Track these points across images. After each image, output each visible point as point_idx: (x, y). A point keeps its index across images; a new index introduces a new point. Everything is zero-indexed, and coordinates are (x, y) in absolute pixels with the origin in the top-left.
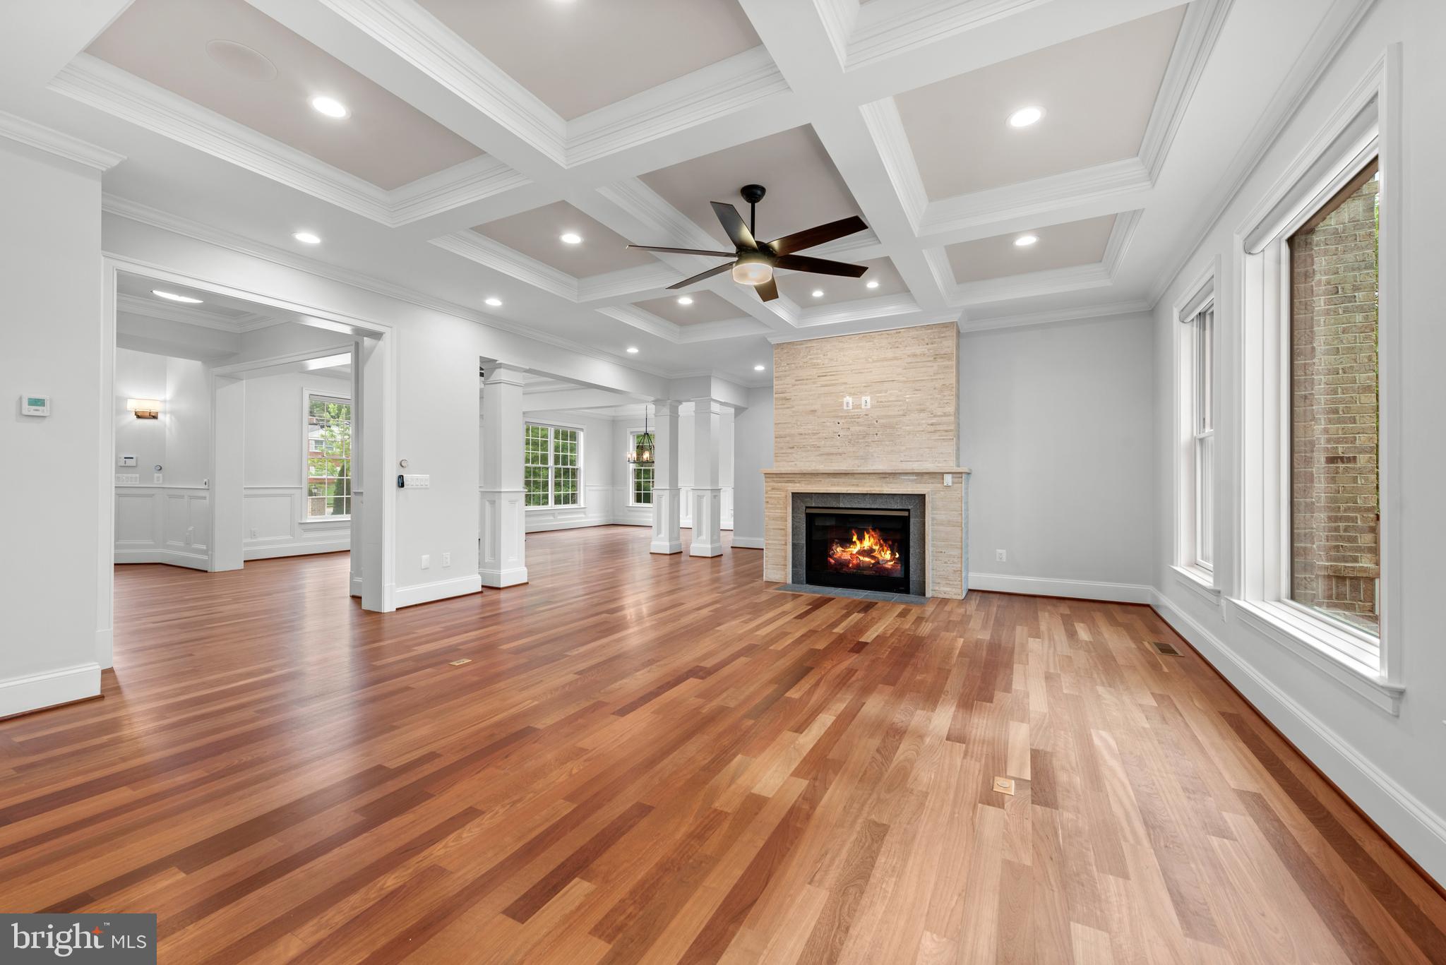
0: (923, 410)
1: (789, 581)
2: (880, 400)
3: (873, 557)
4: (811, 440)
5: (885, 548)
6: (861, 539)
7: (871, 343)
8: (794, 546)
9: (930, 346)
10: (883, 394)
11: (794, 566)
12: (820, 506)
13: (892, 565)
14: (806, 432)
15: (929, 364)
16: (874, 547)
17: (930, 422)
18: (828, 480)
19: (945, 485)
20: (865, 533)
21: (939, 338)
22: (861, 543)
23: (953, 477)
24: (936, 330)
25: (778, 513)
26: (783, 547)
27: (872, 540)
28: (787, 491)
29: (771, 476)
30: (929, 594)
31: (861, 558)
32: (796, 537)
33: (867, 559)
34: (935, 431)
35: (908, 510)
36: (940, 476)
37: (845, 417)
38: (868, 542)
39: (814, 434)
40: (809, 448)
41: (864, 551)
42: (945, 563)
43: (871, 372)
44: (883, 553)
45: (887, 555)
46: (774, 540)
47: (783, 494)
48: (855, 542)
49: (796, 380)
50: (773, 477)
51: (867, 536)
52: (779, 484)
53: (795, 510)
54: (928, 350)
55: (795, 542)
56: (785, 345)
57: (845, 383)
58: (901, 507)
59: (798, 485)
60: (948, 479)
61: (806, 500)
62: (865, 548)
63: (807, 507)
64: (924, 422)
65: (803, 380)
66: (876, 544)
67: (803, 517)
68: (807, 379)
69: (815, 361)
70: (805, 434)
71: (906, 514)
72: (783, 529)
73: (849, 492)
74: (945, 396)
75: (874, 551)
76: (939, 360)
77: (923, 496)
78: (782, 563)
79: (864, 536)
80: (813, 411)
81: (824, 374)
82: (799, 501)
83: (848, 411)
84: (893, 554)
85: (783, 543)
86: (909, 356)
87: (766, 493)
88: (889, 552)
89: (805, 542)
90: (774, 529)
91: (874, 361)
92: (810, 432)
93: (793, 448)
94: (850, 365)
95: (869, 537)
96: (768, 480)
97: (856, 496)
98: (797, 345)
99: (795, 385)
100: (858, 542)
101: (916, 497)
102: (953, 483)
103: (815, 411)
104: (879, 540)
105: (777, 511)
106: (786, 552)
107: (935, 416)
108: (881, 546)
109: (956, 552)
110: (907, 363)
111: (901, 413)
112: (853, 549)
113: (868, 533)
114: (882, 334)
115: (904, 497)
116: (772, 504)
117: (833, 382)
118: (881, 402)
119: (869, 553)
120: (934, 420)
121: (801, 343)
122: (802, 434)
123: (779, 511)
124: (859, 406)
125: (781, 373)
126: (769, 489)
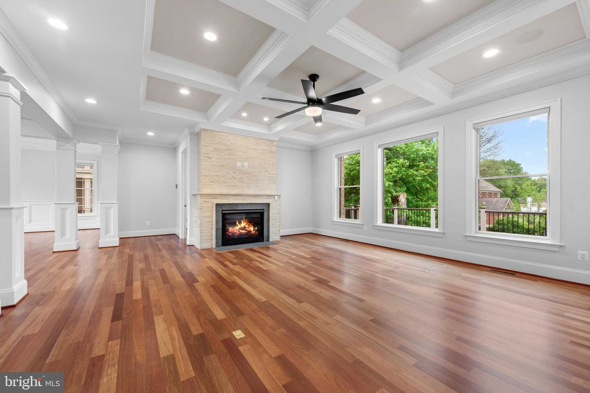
0: (266, 171)
1: (214, 246)
2: (251, 165)
3: (246, 230)
4: (222, 179)
5: (251, 226)
6: (240, 223)
7: (248, 141)
8: (217, 229)
9: (268, 147)
10: (253, 163)
11: (217, 239)
12: (229, 209)
13: (254, 232)
14: (220, 175)
15: (269, 154)
16: (246, 226)
17: (269, 176)
18: (232, 198)
19: (275, 199)
20: (242, 221)
21: (271, 145)
22: (240, 225)
23: (278, 197)
24: (270, 142)
25: (208, 214)
26: (210, 231)
27: (245, 223)
28: (213, 203)
29: (204, 195)
30: (271, 240)
31: (241, 231)
32: (217, 225)
33: (243, 231)
34: (270, 180)
35: (264, 209)
36: (274, 196)
37: (238, 170)
38: (243, 224)
39: (224, 176)
40: (221, 183)
41: (242, 228)
42: (275, 228)
43: (248, 153)
44: (250, 228)
45: (252, 229)
46: (206, 228)
47: (210, 205)
48: (237, 225)
49: (214, 149)
50: (205, 196)
51: (242, 222)
52: (208, 200)
53: (217, 212)
54: (268, 149)
55: (217, 227)
56: (208, 130)
57: (238, 155)
58: (261, 209)
59: (218, 200)
60: (276, 197)
61: (222, 207)
62: (242, 227)
63: (222, 210)
64: (267, 176)
65: (218, 150)
66: (247, 225)
67: (221, 215)
68: (220, 150)
69: (224, 142)
70: (219, 176)
71: (262, 211)
72: (211, 222)
73: (242, 203)
74: (273, 167)
75: (246, 227)
76: (271, 153)
77: (269, 204)
78: (210, 239)
79: (241, 222)
80: (223, 165)
81: (228, 149)
82: (219, 208)
83: (239, 168)
84: (254, 227)
85: (210, 228)
86: (262, 149)
87: (201, 204)
88: (252, 227)
89: (221, 227)
90: (205, 222)
91: (249, 149)
92: (222, 175)
93: (213, 182)
94: (240, 148)
95: (244, 222)
96: (202, 197)
97: (245, 205)
98: (215, 132)
99: (214, 152)
100: (239, 225)
101: (266, 204)
102: (278, 199)
103: (224, 165)
104: (248, 223)
105: (207, 213)
106: (212, 233)
107: (270, 174)
108: (249, 225)
109: (278, 224)
110: (261, 152)
111: (259, 171)
112: (237, 228)
113: (243, 221)
114: (252, 138)
115: (262, 204)
116: (204, 210)
117: (233, 154)
118: (252, 166)
119: (244, 228)
120: (270, 176)
121: (217, 132)
122: (217, 176)
123: (208, 213)
124: (244, 166)
125: (206, 144)
126: (203, 202)
